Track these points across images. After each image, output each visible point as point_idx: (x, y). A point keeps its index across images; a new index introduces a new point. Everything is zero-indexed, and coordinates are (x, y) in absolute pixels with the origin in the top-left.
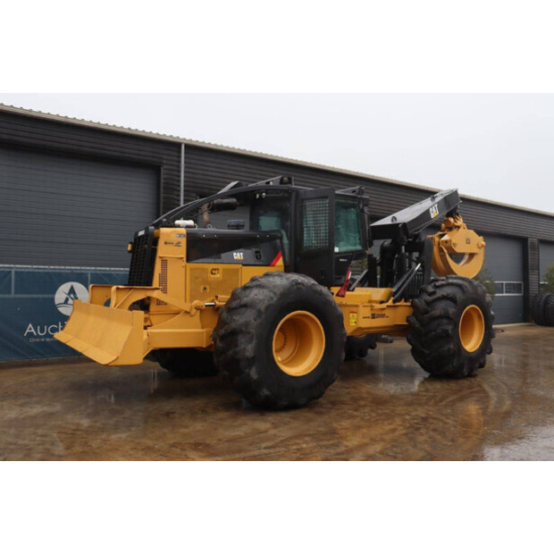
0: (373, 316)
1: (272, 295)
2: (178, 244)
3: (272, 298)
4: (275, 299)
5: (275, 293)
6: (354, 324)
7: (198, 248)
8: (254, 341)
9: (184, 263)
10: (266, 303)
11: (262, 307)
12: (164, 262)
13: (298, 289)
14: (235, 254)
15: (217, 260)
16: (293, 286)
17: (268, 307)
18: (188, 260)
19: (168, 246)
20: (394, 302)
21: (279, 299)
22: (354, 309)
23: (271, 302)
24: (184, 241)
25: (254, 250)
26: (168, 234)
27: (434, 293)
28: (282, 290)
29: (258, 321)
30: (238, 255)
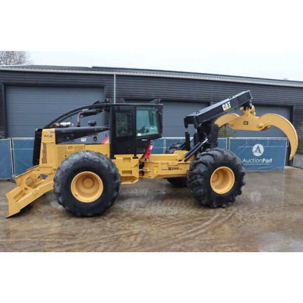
0: (170, 169)
1: (69, 164)
2: (51, 136)
3: (69, 166)
4: (71, 166)
5: (71, 164)
6: (156, 173)
7: (62, 137)
8: (60, 186)
9: (55, 144)
10: (66, 168)
11: (63, 170)
12: (45, 144)
13: (84, 161)
14: (82, 139)
15: (72, 143)
16: (81, 159)
17: (66, 170)
18: (57, 143)
19: (46, 137)
20: (185, 161)
21: (72, 166)
22: (156, 165)
23: (68, 168)
24: (54, 135)
25: (93, 136)
26: (46, 132)
27: (198, 159)
28: (75, 162)
29: (61, 176)
30: (83, 140)
